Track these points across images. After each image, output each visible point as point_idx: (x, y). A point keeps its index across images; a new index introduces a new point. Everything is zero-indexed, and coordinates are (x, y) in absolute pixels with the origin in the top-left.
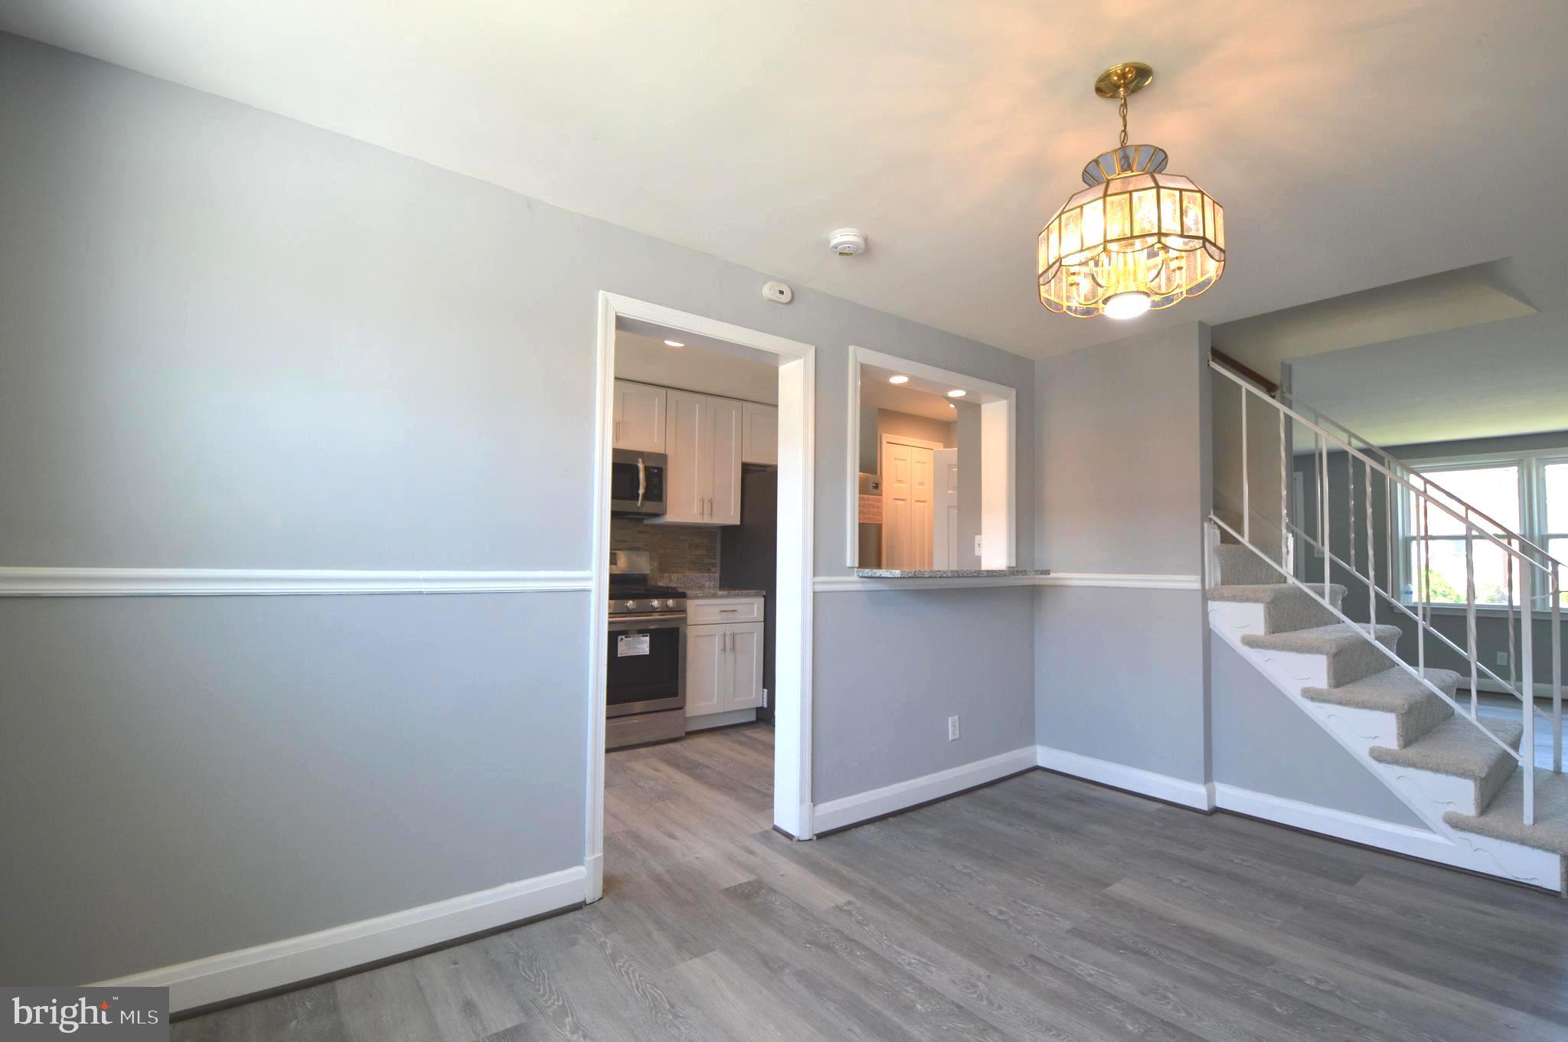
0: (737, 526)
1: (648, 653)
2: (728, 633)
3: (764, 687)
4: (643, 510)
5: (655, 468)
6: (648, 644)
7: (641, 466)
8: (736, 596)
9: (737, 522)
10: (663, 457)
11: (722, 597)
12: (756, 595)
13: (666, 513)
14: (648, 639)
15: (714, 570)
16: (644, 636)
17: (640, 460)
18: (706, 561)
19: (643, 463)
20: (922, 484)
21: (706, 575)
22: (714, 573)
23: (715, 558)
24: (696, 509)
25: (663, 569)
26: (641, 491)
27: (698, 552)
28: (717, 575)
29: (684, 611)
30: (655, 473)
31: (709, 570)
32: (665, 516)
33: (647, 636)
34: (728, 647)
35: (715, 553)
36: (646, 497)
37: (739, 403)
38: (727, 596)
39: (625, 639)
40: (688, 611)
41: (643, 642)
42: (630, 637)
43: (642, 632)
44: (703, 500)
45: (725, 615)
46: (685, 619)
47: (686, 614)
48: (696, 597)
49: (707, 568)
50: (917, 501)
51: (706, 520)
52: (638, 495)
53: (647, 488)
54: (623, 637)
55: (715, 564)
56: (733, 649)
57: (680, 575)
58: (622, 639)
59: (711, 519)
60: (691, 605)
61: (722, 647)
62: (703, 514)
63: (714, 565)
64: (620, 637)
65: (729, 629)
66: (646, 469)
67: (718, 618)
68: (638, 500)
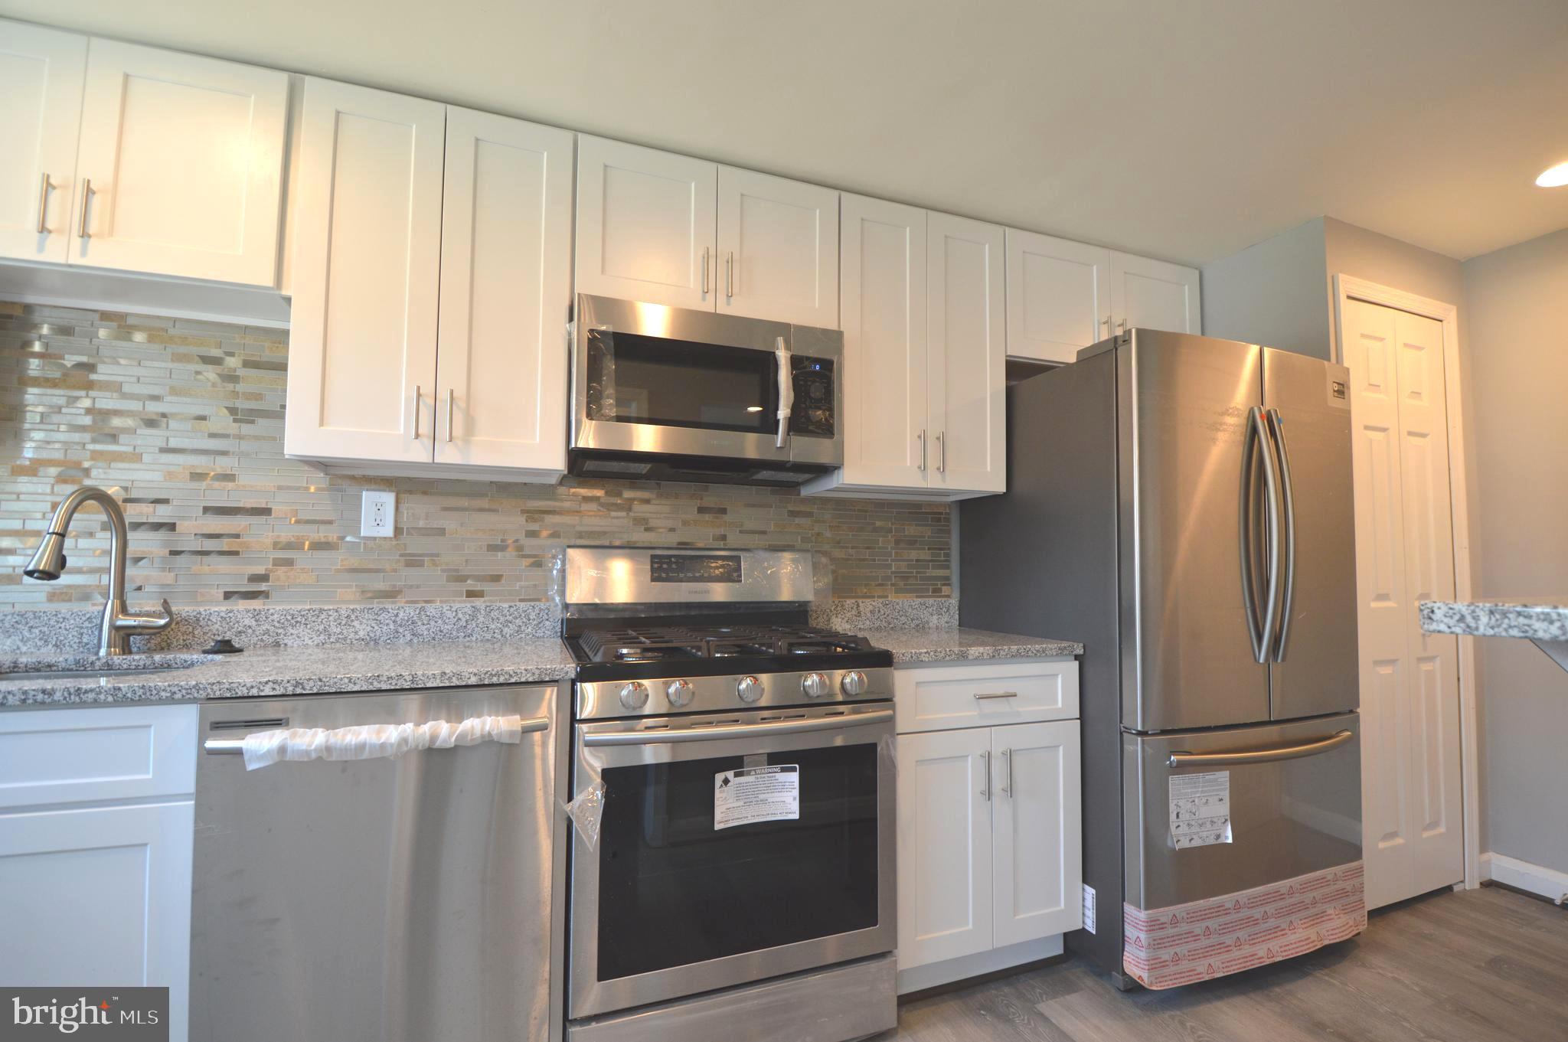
0: (994, 498)
1: (796, 816)
2: (997, 751)
3: (1085, 881)
4: (792, 457)
5: (816, 361)
6: (796, 793)
7: (783, 356)
8: (1016, 657)
9: (1000, 487)
10: (835, 338)
11: (979, 660)
12: (1061, 654)
13: (843, 465)
14: (794, 777)
15: (945, 590)
16: (783, 770)
17: (780, 340)
18: (932, 572)
19: (788, 348)
20: (1416, 394)
21: (931, 601)
22: (948, 596)
23: (948, 567)
24: (910, 458)
25: (843, 587)
26: (783, 413)
27: (914, 555)
28: (954, 602)
29: (887, 700)
30: (815, 372)
31: (937, 591)
32: (841, 471)
33: (793, 770)
34: (999, 783)
35: (947, 555)
36: (797, 425)
37: (1000, 229)
38: (993, 659)
39: (734, 781)
40: (898, 699)
41: (783, 787)
42: (749, 773)
43: (779, 759)
44: (923, 437)
45: (988, 706)
46: (890, 721)
47: (893, 708)
48: (917, 663)
49: (934, 588)
50: (1410, 433)
51: (933, 481)
52: (777, 422)
53: (795, 408)
54: (730, 774)
55: (947, 578)
56: (1010, 790)
57: (878, 603)
58: (726, 781)
59: (944, 480)
60: (904, 682)
61: (983, 786)
62: (924, 468)
63: (946, 581)
64: (719, 778)
65: (1000, 741)
66: (796, 362)
67: (970, 714)
68: (776, 433)
